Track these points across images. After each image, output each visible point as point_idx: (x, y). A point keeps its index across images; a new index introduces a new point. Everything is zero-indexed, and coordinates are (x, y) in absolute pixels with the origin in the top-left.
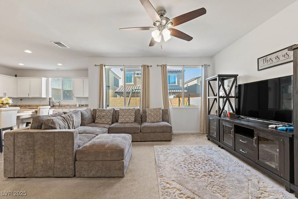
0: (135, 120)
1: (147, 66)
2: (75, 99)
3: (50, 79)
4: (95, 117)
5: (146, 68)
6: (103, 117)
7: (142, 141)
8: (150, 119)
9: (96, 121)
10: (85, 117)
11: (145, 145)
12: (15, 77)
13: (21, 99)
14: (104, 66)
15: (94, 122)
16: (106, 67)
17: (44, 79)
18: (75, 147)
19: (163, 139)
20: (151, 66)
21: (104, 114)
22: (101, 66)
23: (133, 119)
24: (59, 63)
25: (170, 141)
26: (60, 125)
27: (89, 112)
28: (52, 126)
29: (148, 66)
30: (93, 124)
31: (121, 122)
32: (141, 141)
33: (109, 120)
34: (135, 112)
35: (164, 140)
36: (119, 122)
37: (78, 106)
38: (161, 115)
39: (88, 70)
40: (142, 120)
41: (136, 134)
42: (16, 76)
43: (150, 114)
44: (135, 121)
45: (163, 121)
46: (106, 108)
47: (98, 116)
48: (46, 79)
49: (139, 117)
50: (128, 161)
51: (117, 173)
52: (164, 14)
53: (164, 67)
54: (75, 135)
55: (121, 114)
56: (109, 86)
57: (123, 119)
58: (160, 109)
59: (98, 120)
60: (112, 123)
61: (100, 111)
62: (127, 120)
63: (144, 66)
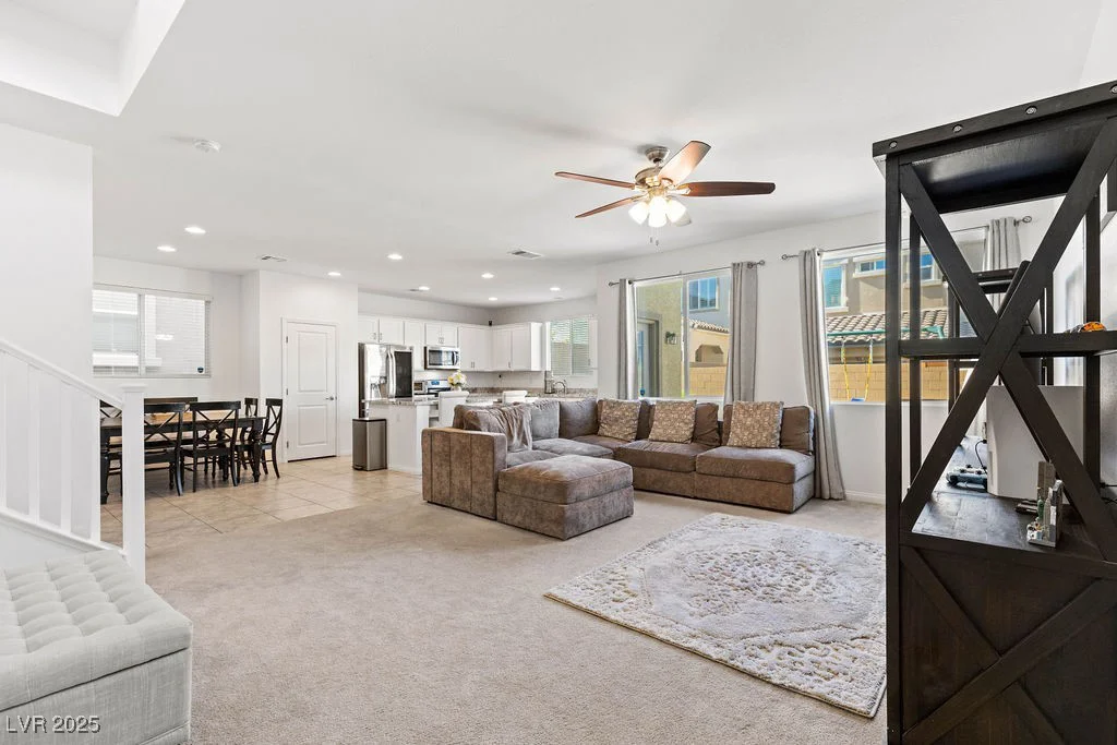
0: (693, 433)
1: (745, 267)
3: (548, 324)
4: (600, 419)
5: (742, 271)
6: (616, 420)
7: (698, 496)
8: (738, 437)
9: (600, 431)
10: (572, 416)
11: (694, 507)
12: (488, 327)
13: (501, 375)
14: (630, 283)
15: (595, 433)
16: (636, 284)
17: (535, 327)
18: (497, 464)
19: (760, 503)
20: (762, 263)
21: (617, 413)
22: (622, 285)
23: (688, 433)
24: (552, 286)
25: (788, 512)
26: (489, 425)
27: (587, 408)
28: (475, 424)
29: (751, 265)
30: (593, 437)
31: (654, 437)
32: (695, 498)
33: (629, 429)
34: (696, 411)
35: (766, 507)
36: (651, 436)
38: (776, 427)
39: (597, 296)
40: (719, 436)
41: (682, 475)
42: (490, 324)
43: (739, 421)
44: (693, 439)
45: (781, 447)
46: (635, 397)
47: (605, 419)
48: (540, 324)
49: (709, 428)
50: (595, 518)
51: (554, 527)
52: (663, 156)
53: (807, 258)
54: (497, 443)
55: (658, 415)
56: (674, 335)
57: (661, 431)
58: (776, 405)
59: (604, 429)
60: (637, 439)
61: (614, 405)
62: (671, 436)
63: (735, 265)
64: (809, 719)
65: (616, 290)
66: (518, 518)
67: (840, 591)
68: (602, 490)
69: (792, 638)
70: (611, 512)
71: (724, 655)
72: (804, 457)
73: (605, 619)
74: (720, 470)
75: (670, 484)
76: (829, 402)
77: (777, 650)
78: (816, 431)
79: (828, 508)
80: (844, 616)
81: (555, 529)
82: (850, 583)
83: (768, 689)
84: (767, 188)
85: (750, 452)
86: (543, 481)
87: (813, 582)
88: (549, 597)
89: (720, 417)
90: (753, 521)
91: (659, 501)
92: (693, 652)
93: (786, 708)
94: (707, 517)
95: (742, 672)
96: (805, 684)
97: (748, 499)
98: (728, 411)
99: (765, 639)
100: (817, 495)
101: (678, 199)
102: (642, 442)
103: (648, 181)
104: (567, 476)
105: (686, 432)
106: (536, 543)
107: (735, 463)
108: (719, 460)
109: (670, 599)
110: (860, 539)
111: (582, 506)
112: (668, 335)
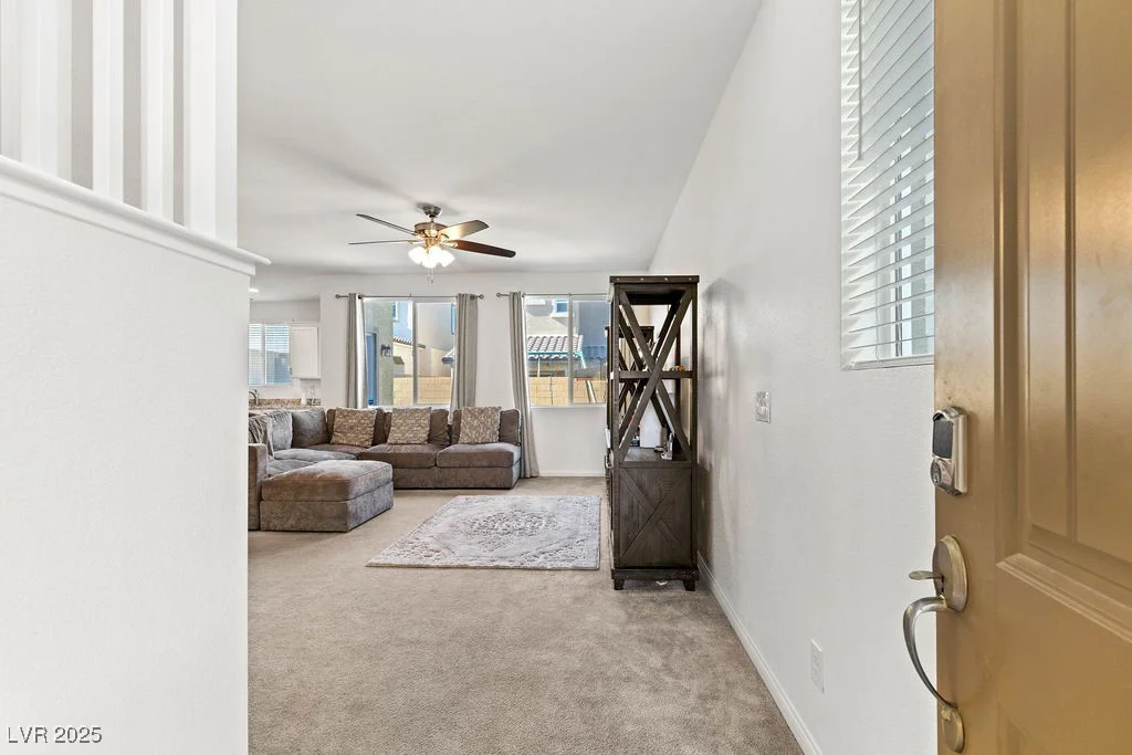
0: (429, 435)
1: (468, 298)
2: (297, 383)
4: (332, 428)
5: (468, 302)
6: (352, 428)
7: (439, 486)
8: (467, 436)
9: (334, 440)
10: (303, 427)
11: (439, 495)
14: (360, 298)
15: (328, 440)
16: (365, 300)
18: (259, 474)
19: (489, 485)
20: (481, 297)
21: (353, 421)
22: (352, 298)
23: (425, 436)
25: (509, 489)
27: (318, 418)
29: (473, 297)
30: (327, 445)
31: (393, 441)
32: (436, 488)
33: (366, 435)
34: (431, 416)
35: (494, 486)
36: (389, 441)
37: (304, 402)
38: (497, 426)
39: (319, 301)
40: (450, 437)
41: (425, 471)
43: (467, 423)
44: (429, 440)
45: (500, 441)
46: (365, 406)
47: (340, 427)
49: (443, 430)
50: (368, 512)
51: (336, 523)
52: (437, 214)
53: (515, 298)
54: (259, 452)
55: (396, 421)
56: (389, 348)
57: (400, 435)
58: (496, 410)
59: (337, 437)
60: (373, 445)
61: (346, 414)
62: (408, 437)
63: (461, 297)
64: (573, 576)
65: (344, 303)
66: (292, 522)
67: (561, 524)
68: (372, 486)
69: (548, 548)
70: (380, 505)
71: (517, 564)
72: (516, 448)
73: (427, 567)
74: (457, 463)
75: (413, 480)
76: (531, 405)
77: (542, 556)
78: (522, 428)
79: (531, 483)
80: (568, 534)
81: (337, 524)
82: (564, 519)
83: (547, 572)
84: (510, 254)
85: (479, 446)
86: (320, 483)
87: (544, 522)
88: (370, 566)
89: (450, 420)
90: (488, 497)
91: (408, 495)
92: (497, 568)
93: (559, 576)
94: (452, 501)
95: (530, 569)
96: (565, 565)
97: (479, 483)
98: (458, 416)
99: (534, 552)
100: (523, 477)
101: (449, 251)
102: (382, 446)
103: (426, 232)
104: (346, 476)
105: (424, 435)
106: (321, 539)
107: (469, 456)
108: (457, 455)
109: (464, 548)
110: (560, 497)
111: (360, 500)
112: (383, 348)
